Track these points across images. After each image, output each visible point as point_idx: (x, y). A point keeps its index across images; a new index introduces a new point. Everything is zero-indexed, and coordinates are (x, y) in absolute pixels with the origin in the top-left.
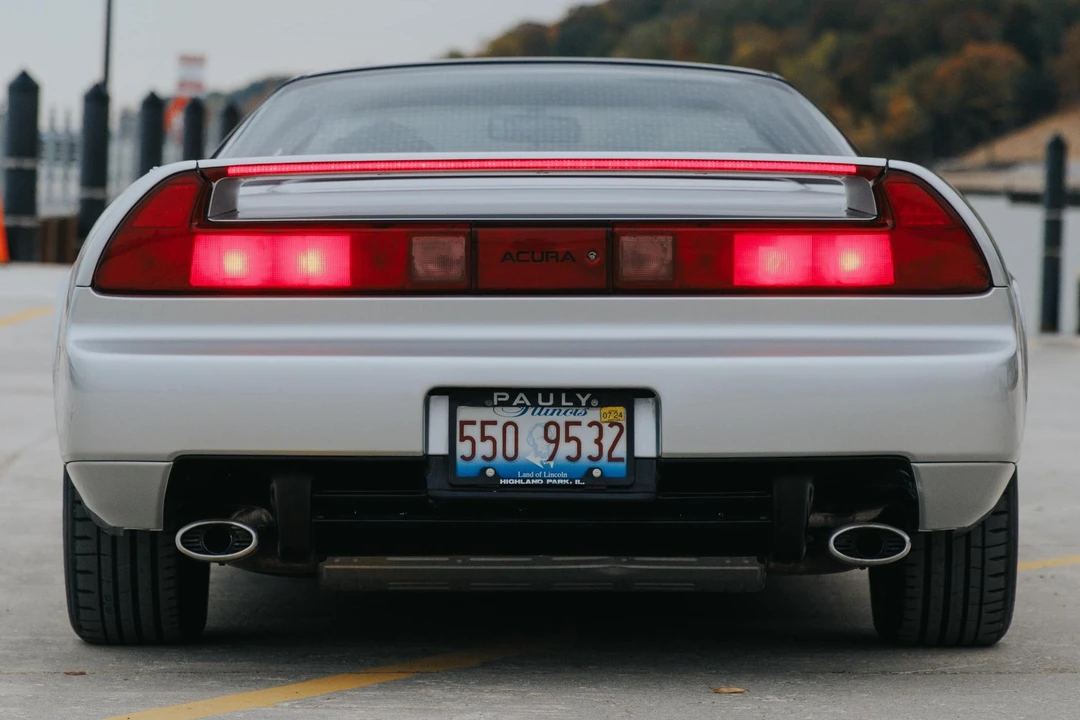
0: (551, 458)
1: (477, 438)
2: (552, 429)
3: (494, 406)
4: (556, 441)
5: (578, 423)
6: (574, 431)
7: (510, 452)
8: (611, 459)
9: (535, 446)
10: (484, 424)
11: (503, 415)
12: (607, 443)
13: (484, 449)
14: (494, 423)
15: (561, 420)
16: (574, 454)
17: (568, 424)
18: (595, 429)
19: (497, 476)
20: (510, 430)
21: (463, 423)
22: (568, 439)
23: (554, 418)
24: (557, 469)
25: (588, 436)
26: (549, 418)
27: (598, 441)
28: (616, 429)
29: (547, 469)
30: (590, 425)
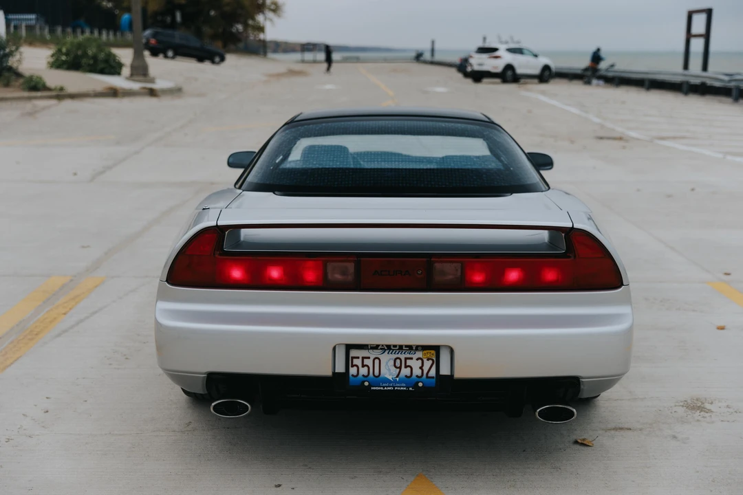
0: (397, 376)
1: (360, 365)
2: (398, 361)
3: (368, 349)
4: (400, 368)
5: (412, 359)
6: (409, 362)
7: (377, 373)
8: (427, 377)
9: (389, 370)
10: (363, 358)
11: (373, 354)
12: (426, 369)
13: (363, 371)
14: (369, 358)
15: (403, 357)
16: (409, 374)
17: (406, 359)
18: (420, 361)
19: (370, 386)
20: (377, 361)
21: (353, 358)
22: (406, 367)
23: (399, 356)
24: (400, 382)
25: (416, 365)
26: (396, 356)
27: (421, 368)
28: (430, 362)
29: (395, 381)
30: (417, 359)
